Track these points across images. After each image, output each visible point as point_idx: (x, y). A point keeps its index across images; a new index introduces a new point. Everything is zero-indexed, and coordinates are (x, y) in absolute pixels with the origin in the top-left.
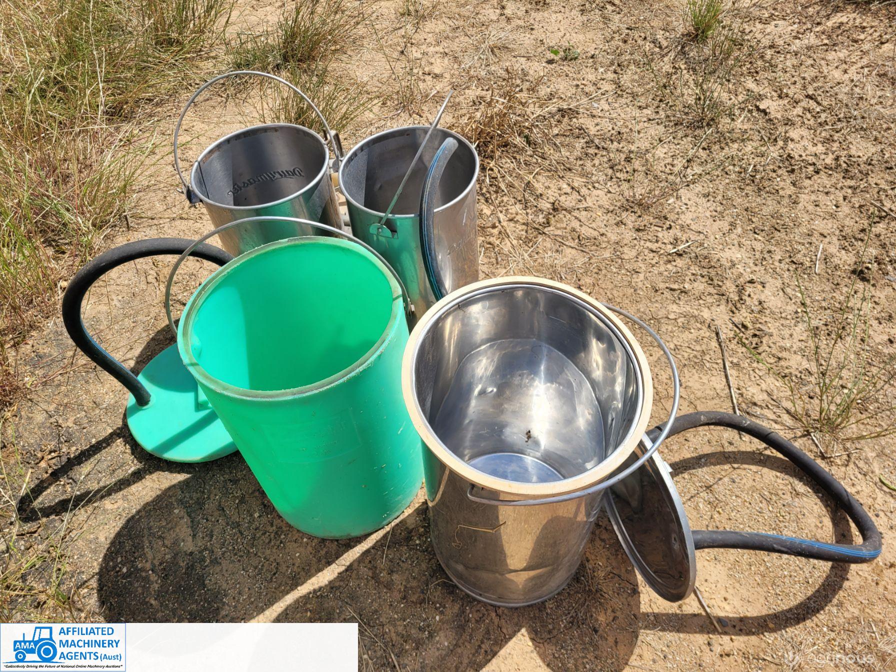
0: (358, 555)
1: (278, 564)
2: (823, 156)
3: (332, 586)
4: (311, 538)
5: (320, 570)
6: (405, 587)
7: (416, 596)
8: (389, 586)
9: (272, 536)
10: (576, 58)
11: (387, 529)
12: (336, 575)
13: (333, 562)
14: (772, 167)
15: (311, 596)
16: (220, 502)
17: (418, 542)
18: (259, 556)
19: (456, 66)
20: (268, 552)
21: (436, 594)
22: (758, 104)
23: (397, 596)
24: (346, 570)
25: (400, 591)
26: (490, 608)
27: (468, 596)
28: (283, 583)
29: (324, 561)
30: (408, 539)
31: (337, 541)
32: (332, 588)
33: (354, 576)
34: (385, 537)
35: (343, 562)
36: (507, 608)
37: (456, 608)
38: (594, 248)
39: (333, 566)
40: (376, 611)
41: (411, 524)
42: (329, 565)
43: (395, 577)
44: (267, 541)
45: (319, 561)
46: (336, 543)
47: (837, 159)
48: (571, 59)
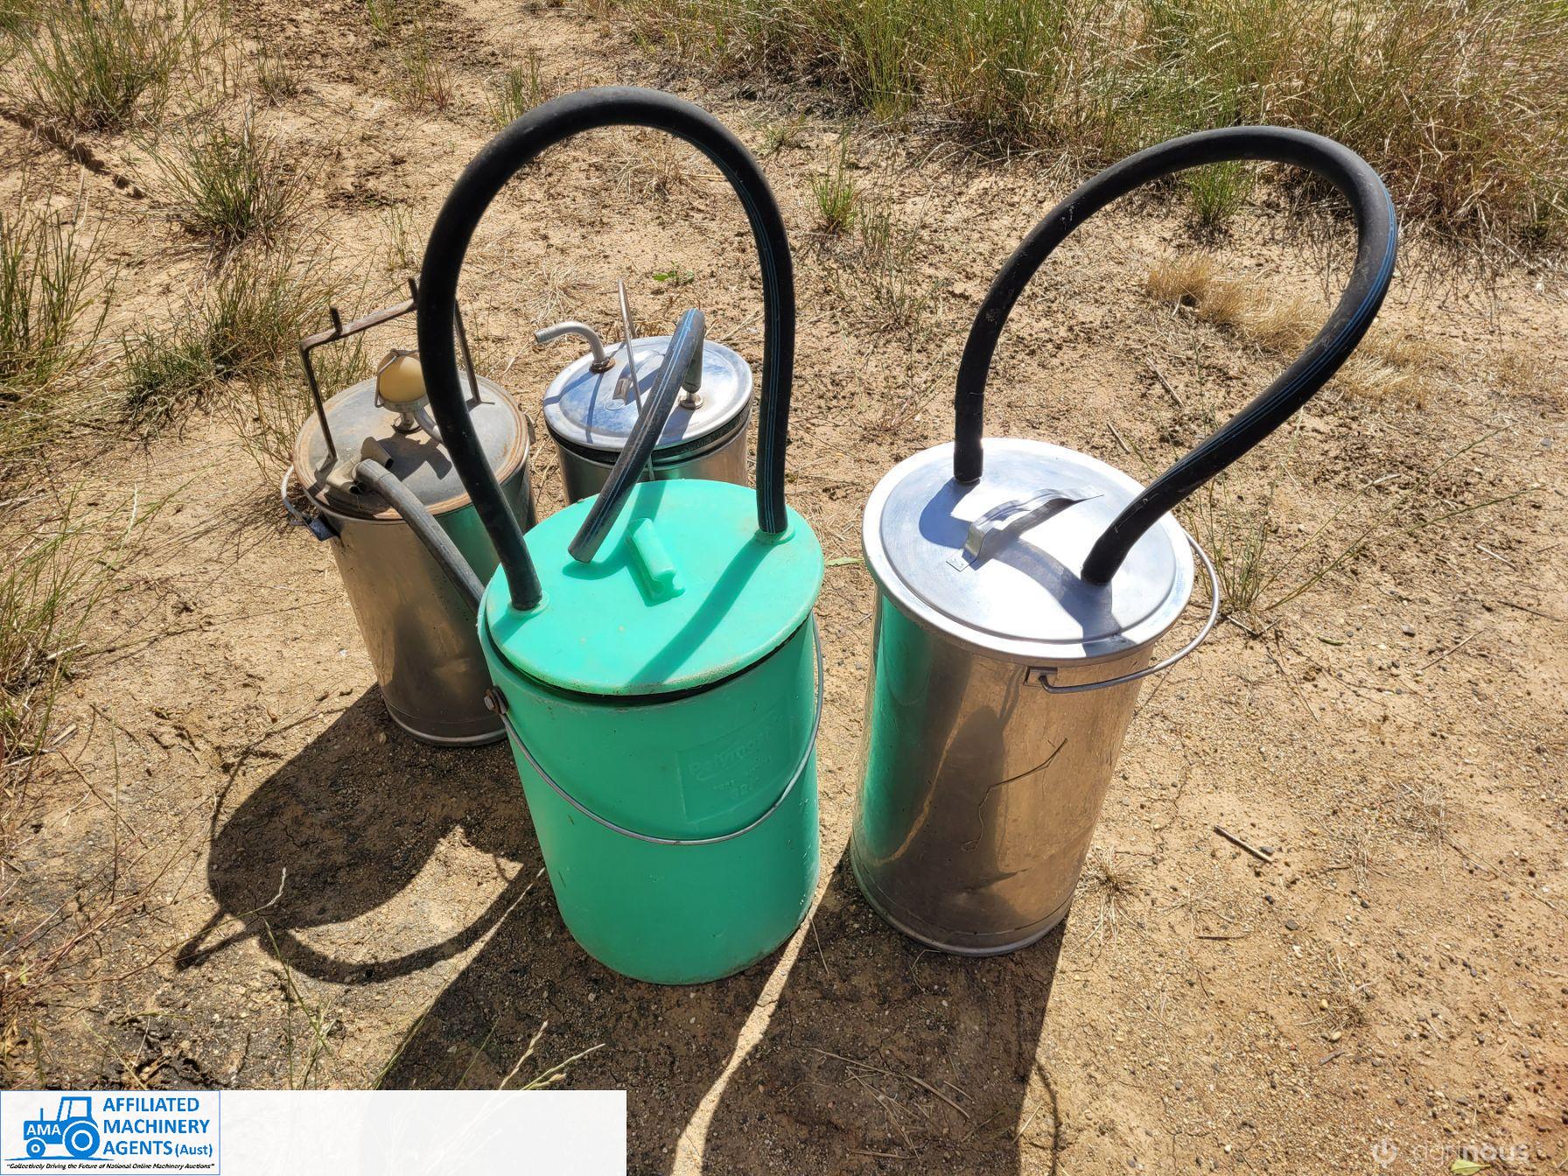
0: (785, 978)
1: (669, 1048)
2: (1054, 331)
3: (771, 1037)
4: (699, 987)
5: (742, 1024)
6: (878, 985)
7: (900, 990)
8: (854, 997)
9: (635, 1015)
10: (691, 281)
11: (805, 926)
12: (767, 1020)
13: (754, 1004)
14: (1008, 354)
15: (749, 1063)
16: (516, 1009)
17: (856, 926)
18: (632, 1052)
20: (642, 1040)
21: (925, 974)
22: (950, 289)
23: (870, 1005)
24: (779, 1006)
25: (872, 996)
26: (1000, 960)
27: (966, 957)
28: (695, 1068)
29: (738, 1011)
30: (842, 927)
31: (742, 973)
32: (773, 1039)
33: (794, 1008)
34: (809, 937)
35: (769, 999)
36: (1022, 949)
37: (962, 977)
38: (858, 495)
39: (757, 1010)
40: (855, 1038)
41: (831, 904)
42: (751, 1012)
43: (855, 981)
44: (631, 1026)
45: (731, 1014)
46: (742, 977)
47: (1071, 329)
48: (685, 284)
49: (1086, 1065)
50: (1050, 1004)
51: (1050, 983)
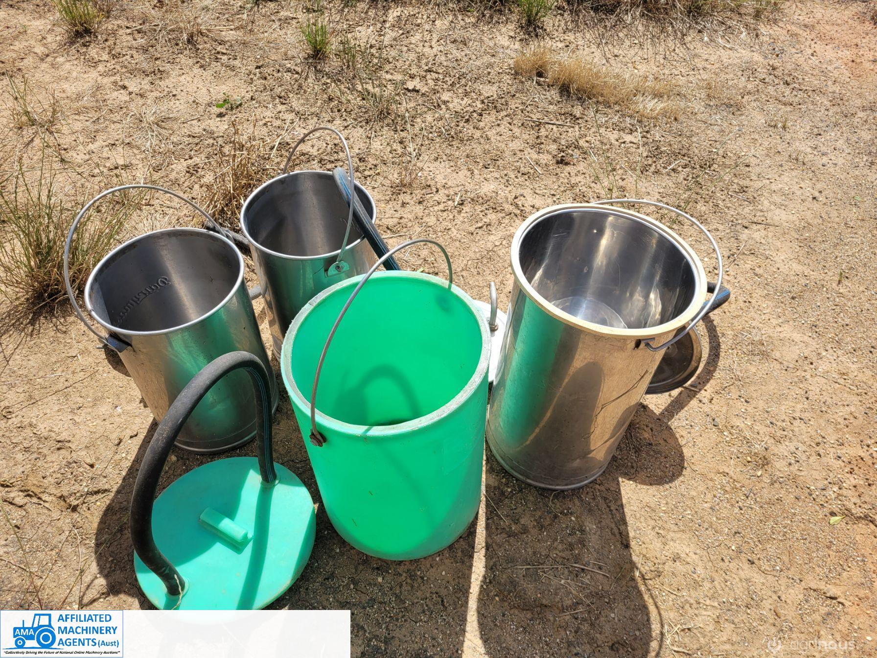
0: (484, 532)
1: (437, 593)
2: (474, 104)
3: (490, 567)
4: (440, 553)
5: (471, 566)
6: (535, 520)
7: (548, 519)
8: (525, 531)
9: (409, 581)
10: (241, 105)
11: (483, 499)
12: (484, 559)
13: (473, 552)
14: (454, 124)
15: (485, 587)
16: (337, 601)
17: (509, 490)
18: (417, 603)
19: (136, 152)
20: (419, 594)
21: (558, 506)
22: (405, 87)
23: (534, 531)
24: (487, 549)
25: (534, 527)
26: (591, 485)
27: (573, 490)
28: (456, 600)
29: (466, 559)
30: (503, 493)
31: (461, 537)
32: (492, 568)
33: (495, 547)
34: (488, 506)
35: (480, 546)
36: (599, 476)
37: (576, 501)
38: (405, 230)
39: (476, 555)
40: (534, 553)
41: (494, 482)
42: (473, 558)
43: (522, 521)
44: (410, 588)
45: (463, 562)
46: (461, 540)
47: (483, 102)
48: (237, 107)
49: (653, 528)
50: (624, 501)
51: (620, 490)
